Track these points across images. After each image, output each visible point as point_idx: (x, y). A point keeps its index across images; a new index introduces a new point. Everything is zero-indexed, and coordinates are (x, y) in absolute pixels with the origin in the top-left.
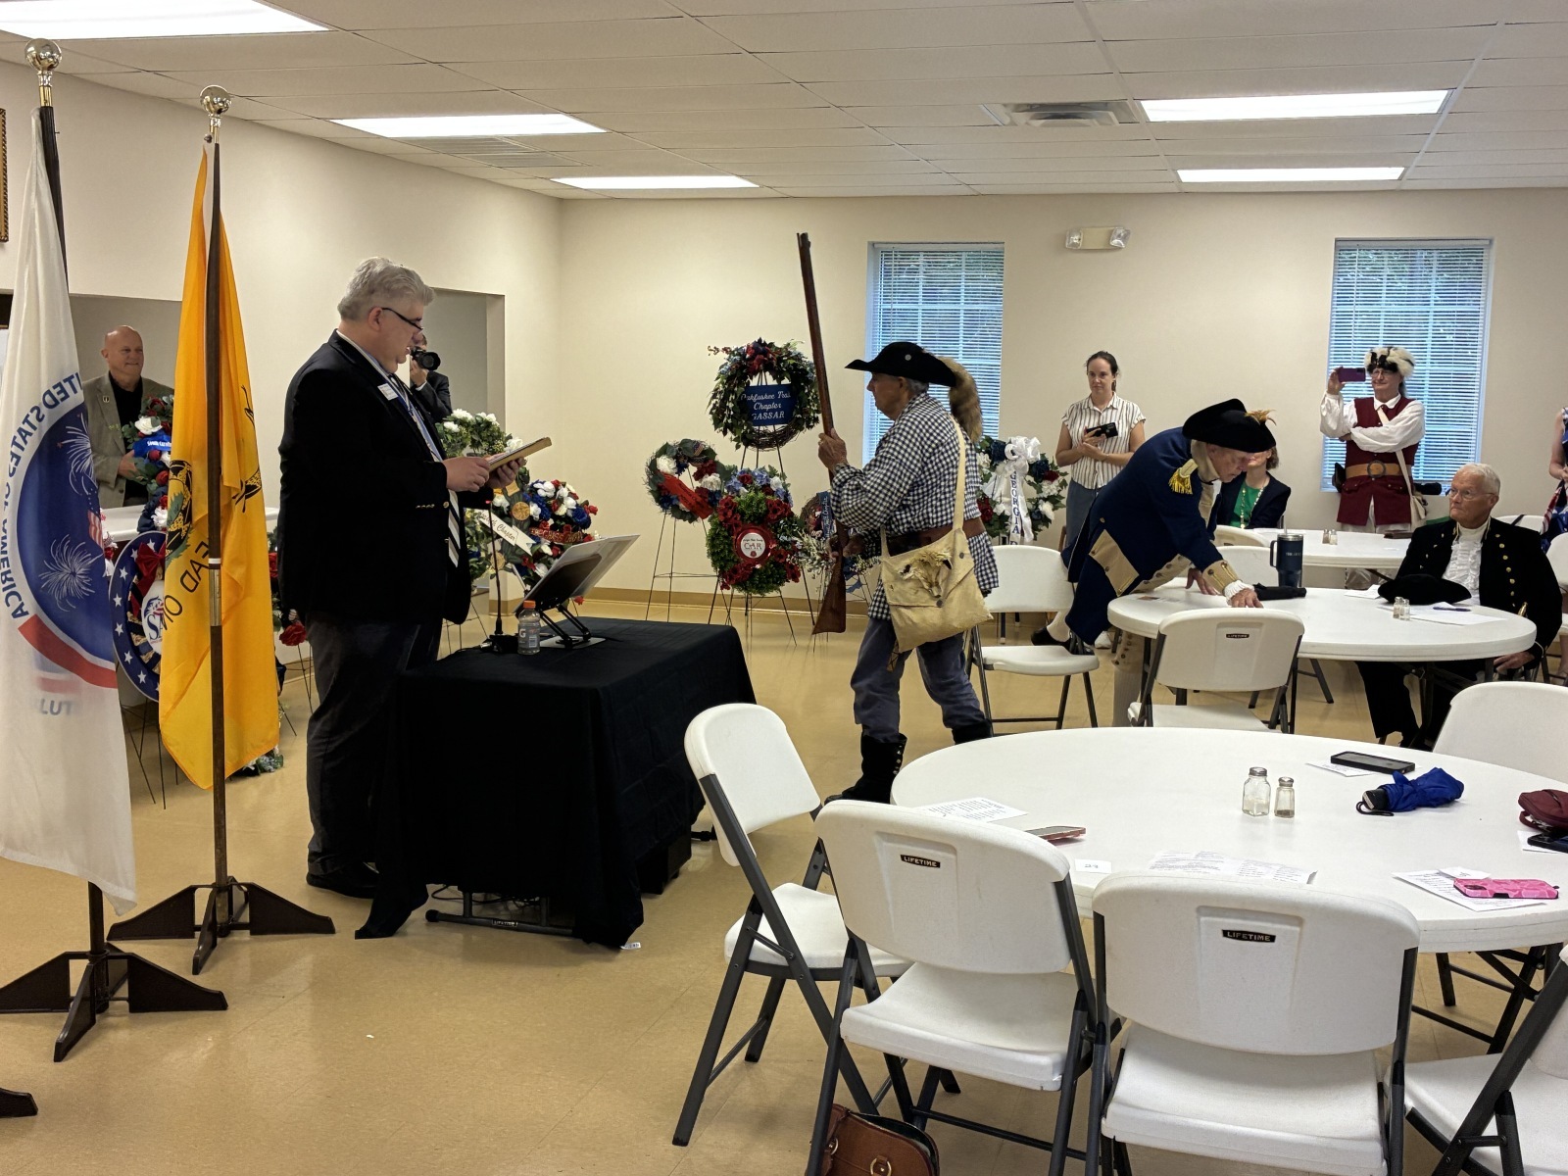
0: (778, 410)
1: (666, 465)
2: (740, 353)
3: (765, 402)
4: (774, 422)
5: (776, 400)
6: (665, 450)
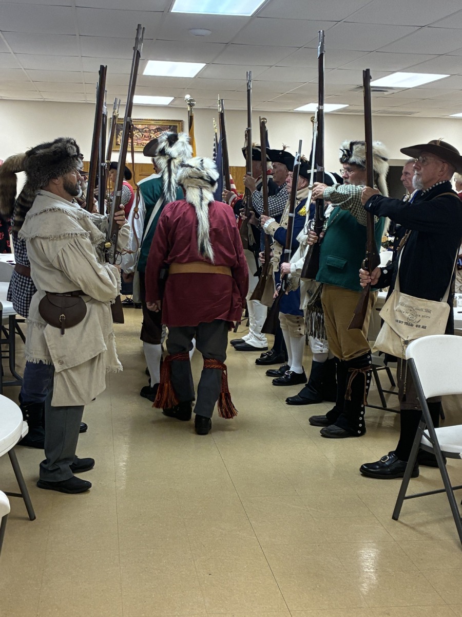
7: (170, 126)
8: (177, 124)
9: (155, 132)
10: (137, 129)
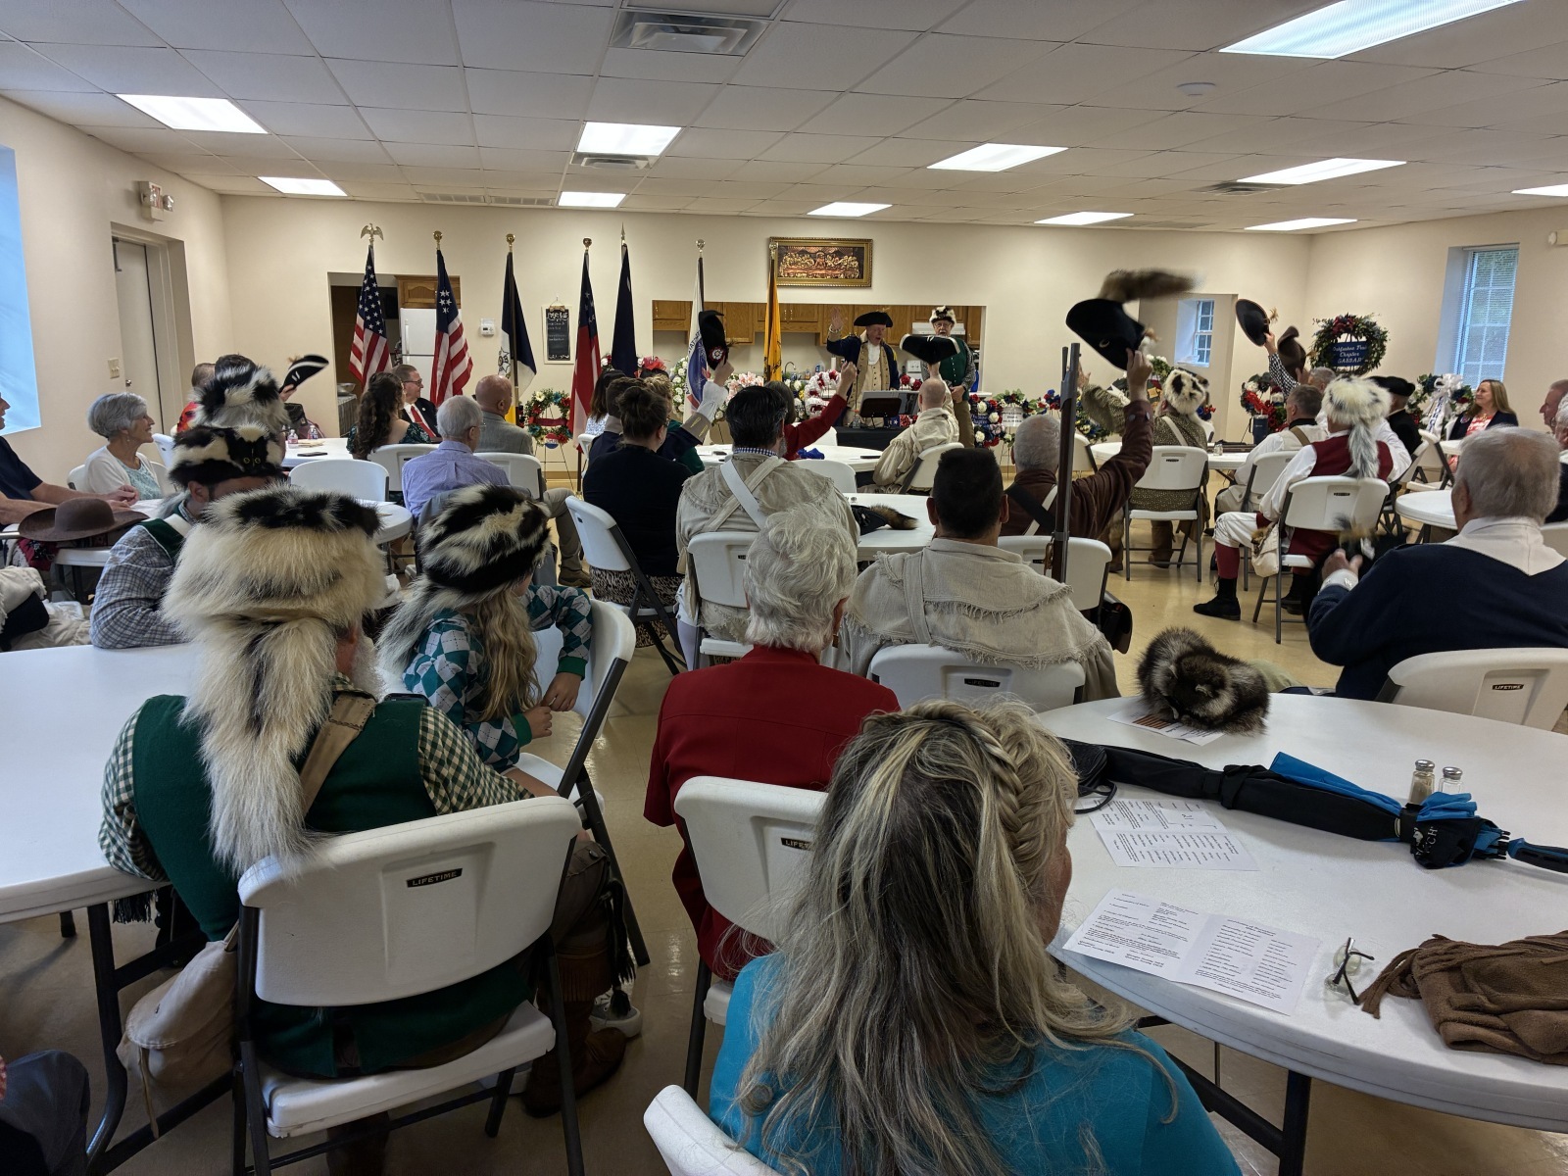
0: (1357, 357)
1: (1252, 386)
2: (1330, 322)
3: (1347, 352)
4: (1354, 364)
5: (1355, 351)
6: (1252, 379)
7: (854, 248)
8: (865, 246)
9: (833, 257)
10: (807, 253)
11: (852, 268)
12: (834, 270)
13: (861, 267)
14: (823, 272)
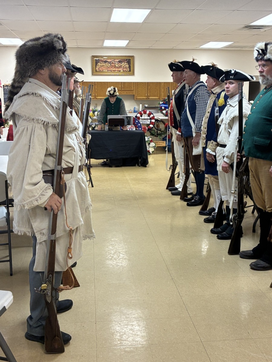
7: (127, 59)
8: (131, 58)
9: (118, 63)
10: (107, 62)
11: (126, 68)
12: (118, 68)
13: (130, 67)
14: (114, 69)
